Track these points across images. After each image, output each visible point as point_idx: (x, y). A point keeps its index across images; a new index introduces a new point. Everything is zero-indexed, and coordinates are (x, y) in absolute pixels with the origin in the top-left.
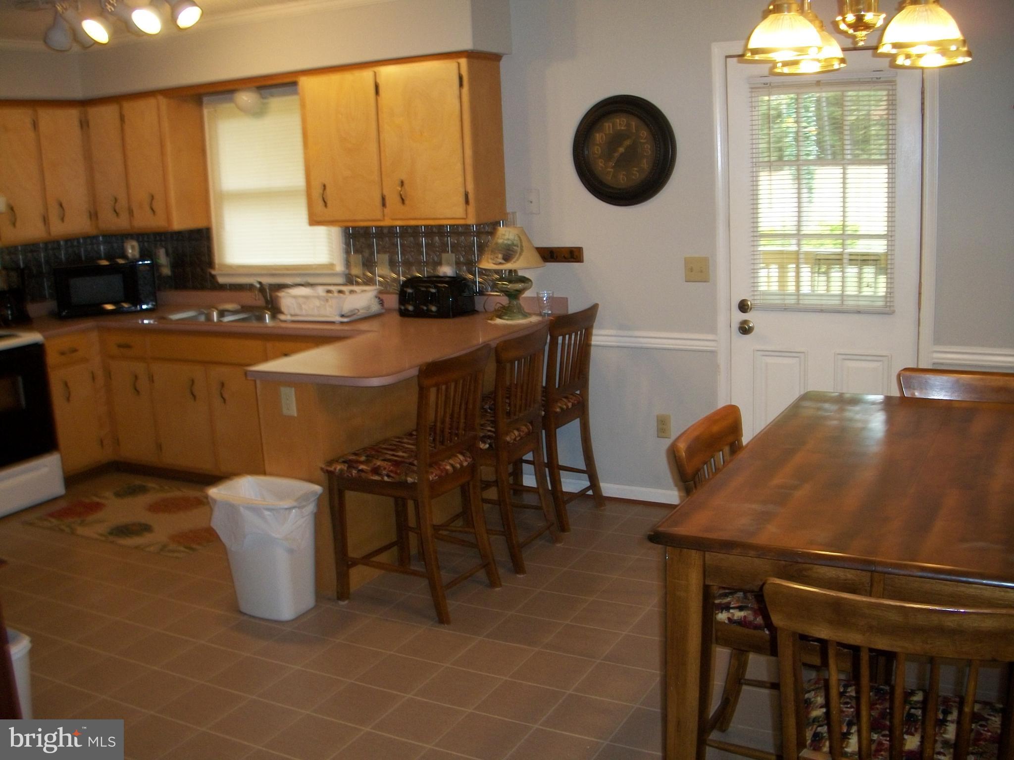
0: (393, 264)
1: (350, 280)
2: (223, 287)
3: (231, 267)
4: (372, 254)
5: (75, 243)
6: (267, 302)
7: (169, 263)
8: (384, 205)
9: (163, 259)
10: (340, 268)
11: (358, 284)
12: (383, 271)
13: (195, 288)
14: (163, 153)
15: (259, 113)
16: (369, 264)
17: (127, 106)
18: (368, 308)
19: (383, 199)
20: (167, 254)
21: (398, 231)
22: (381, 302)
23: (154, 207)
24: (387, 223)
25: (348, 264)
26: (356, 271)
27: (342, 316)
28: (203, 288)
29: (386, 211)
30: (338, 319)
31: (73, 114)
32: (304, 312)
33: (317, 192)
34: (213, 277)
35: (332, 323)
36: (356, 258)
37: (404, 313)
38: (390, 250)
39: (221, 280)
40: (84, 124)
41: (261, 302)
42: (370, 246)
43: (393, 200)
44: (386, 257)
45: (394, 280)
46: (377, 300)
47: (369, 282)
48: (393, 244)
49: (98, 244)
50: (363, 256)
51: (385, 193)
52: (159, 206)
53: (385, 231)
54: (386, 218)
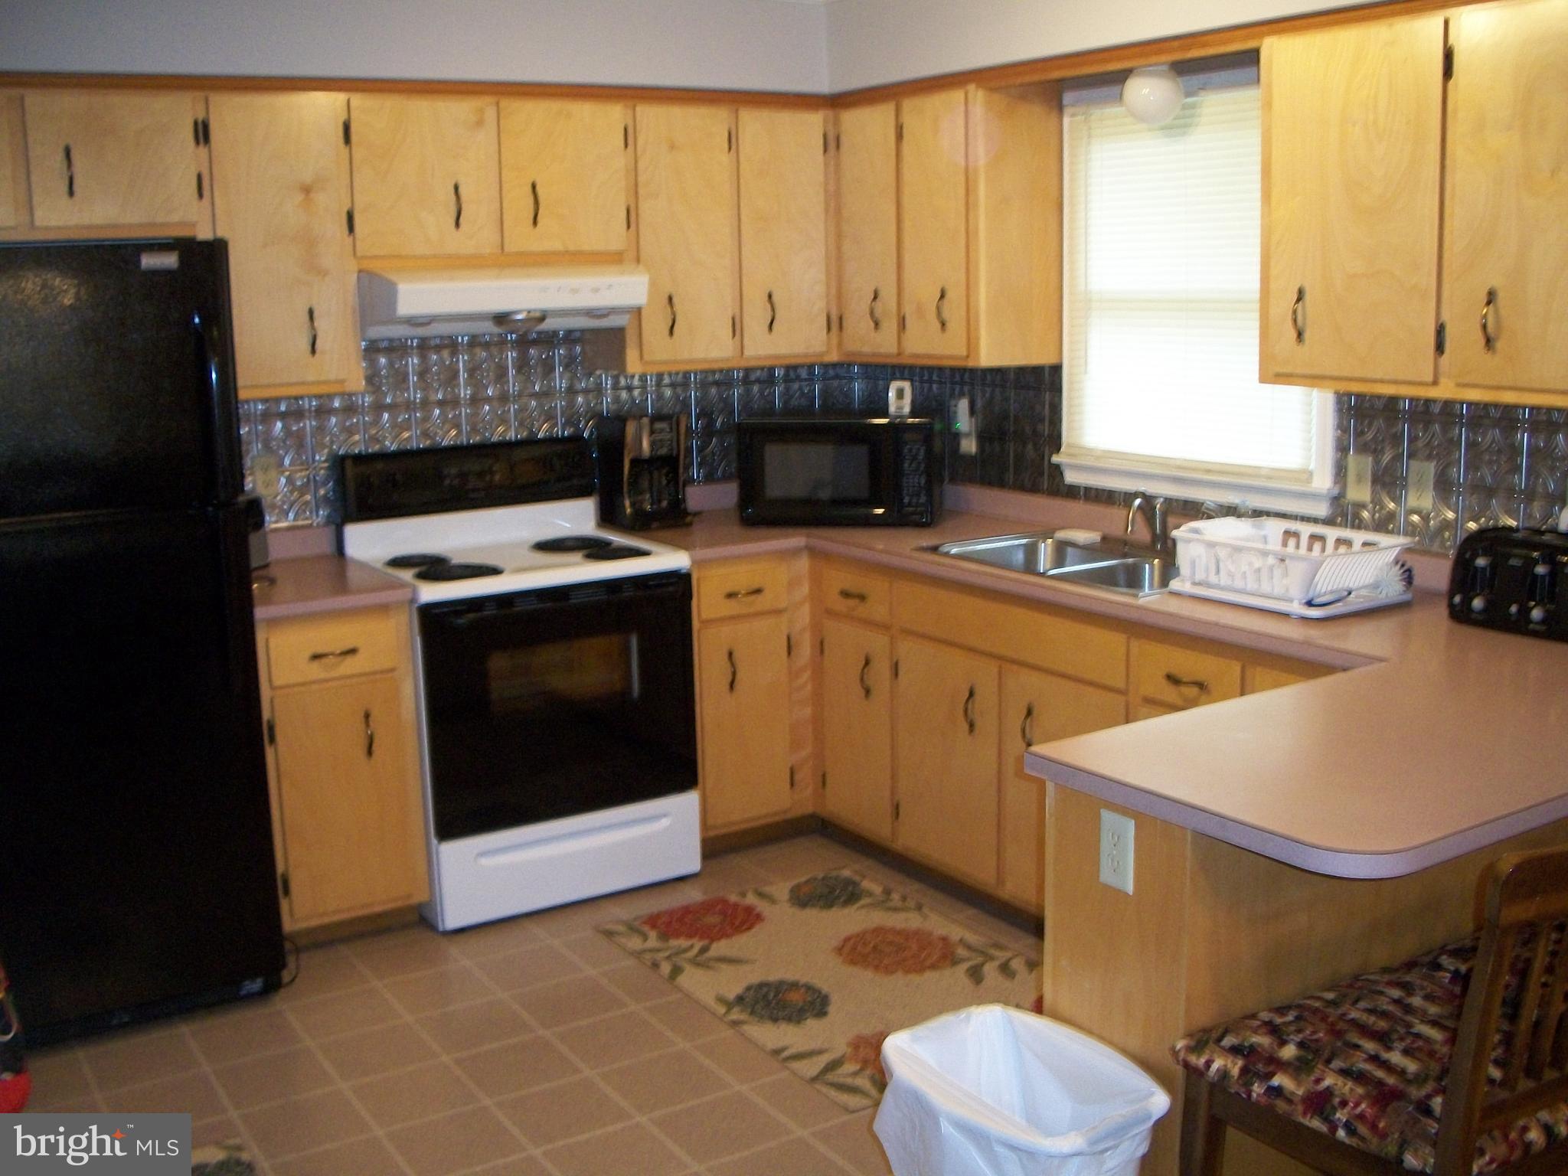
0: (1444, 487)
1: (1343, 513)
2: (1073, 493)
3: (1089, 452)
4: (1398, 457)
5: (804, 374)
6: (1155, 538)
7: (973, 429)
8: (1440, 348)
9: (964, 420)
10: (1323, 481)
11: (1358, 524)
12: (1420, 499)
13: (1021, 487)
14: (969, 206)
15: (1178, 125)
16: (1388, 480)
17: (909, 104)
18: (1375, 586)
19: (1440, 331)
20: (972, 411)
21: (1464, 412)
22: (1408, 577)
23: (946, 315)
24: (1444, 391)
25: (1340, 472)
26: (1360, 492)
27: (1310, 604)
28: (1034, 489)
29: (1445, 359)
30: (1297, 608)
31: (814, 121)
32: (1224, 580)
33: (1284, 304)
34: (1057, 470)
35: (1285, 616)
36: (1359, 464)
37: (1460, 615)
38: (1442, 453)
39: (1071, 477)
40: (832, 144)
41: (1143, 534)
42: (1397, 439)
43: (1463, 335)
44: (1430, 468)
45: (1446, 525)
46: (1396, 570)
47: (1384, 524)
48: (1451, 441)
49: (851, 379)
50: (1377, 462)
51: (1446, 317)
52: (954, 311)
53: (1436, 409)
54: (1443, 380)
